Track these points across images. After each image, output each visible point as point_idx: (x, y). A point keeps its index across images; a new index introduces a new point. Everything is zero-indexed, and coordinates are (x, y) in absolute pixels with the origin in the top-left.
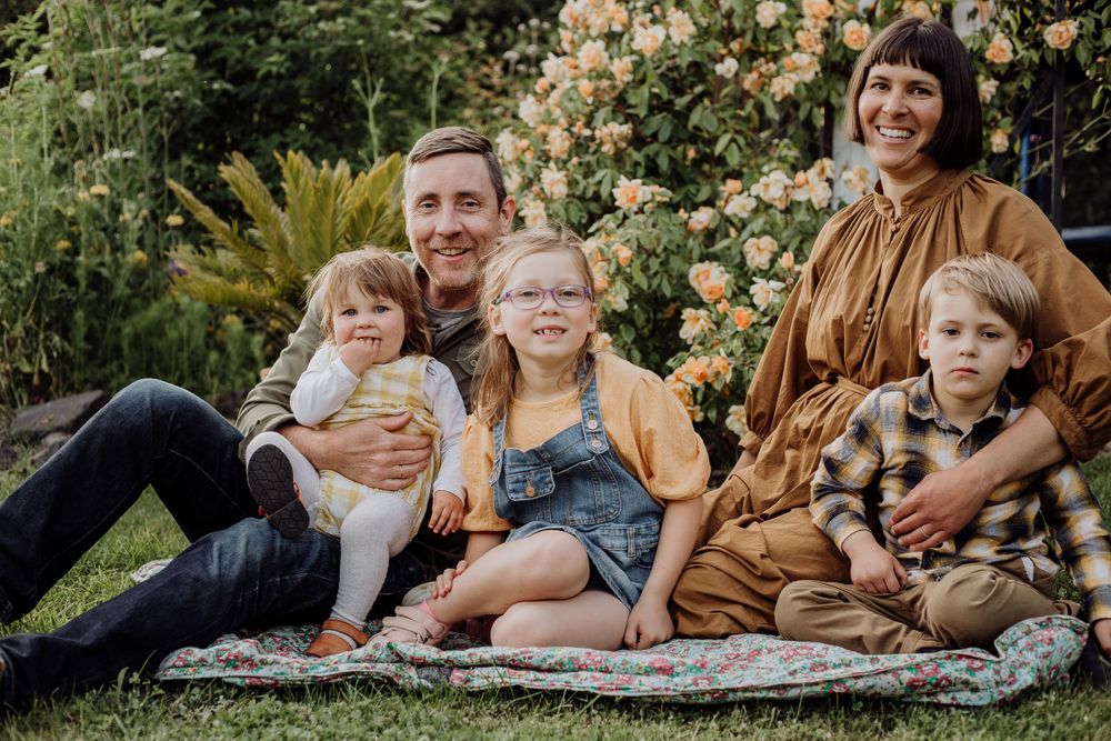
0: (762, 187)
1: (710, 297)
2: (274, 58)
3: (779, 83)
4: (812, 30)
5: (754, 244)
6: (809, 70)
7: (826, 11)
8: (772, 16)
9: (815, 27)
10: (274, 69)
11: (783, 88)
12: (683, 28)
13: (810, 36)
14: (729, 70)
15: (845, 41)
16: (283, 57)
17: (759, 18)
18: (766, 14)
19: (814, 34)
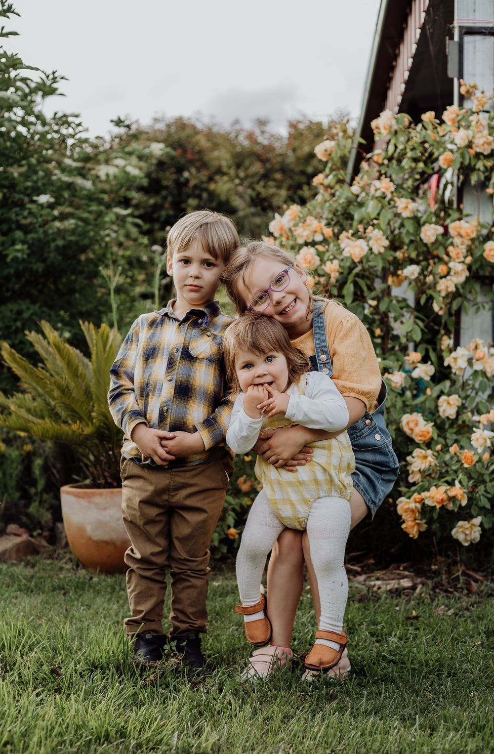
0: (453, 360)
1: (420, 438)
2: (19, 247)
3: (444, 283)
4: (461, 247)
5: (445, 400)
6: (461, 275)
7: (470, 234)
8: (433, 235)
9: (462, 244)
10: (19, 255)
11: (447, 287)
12: (379, 242)
13: (459, 251)
14: (413, 273)
15: (485, 255)
16: (25, 247)
17: (422, 236)
18: (429, 233)
19: (461, 249)
